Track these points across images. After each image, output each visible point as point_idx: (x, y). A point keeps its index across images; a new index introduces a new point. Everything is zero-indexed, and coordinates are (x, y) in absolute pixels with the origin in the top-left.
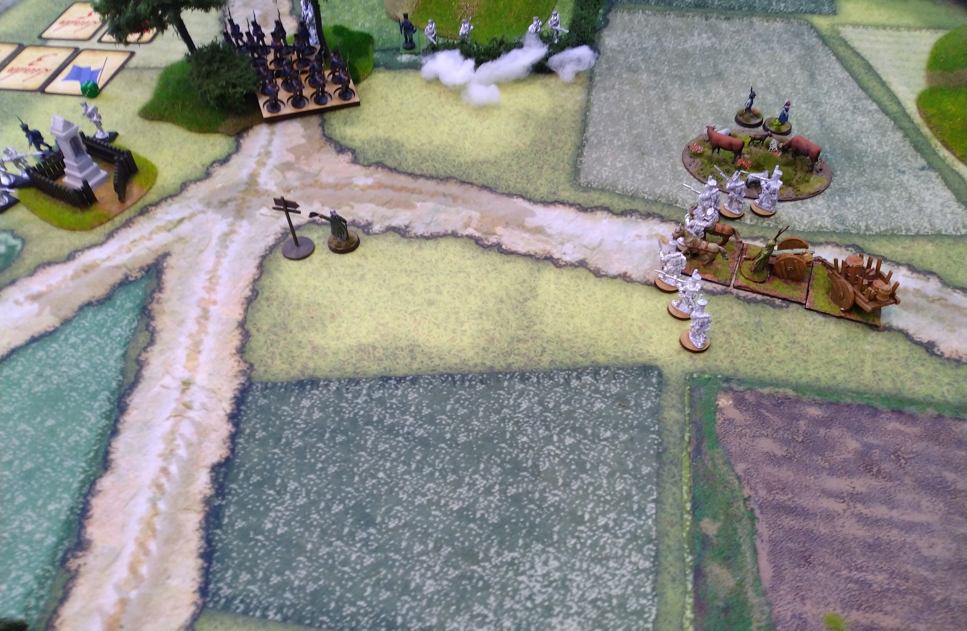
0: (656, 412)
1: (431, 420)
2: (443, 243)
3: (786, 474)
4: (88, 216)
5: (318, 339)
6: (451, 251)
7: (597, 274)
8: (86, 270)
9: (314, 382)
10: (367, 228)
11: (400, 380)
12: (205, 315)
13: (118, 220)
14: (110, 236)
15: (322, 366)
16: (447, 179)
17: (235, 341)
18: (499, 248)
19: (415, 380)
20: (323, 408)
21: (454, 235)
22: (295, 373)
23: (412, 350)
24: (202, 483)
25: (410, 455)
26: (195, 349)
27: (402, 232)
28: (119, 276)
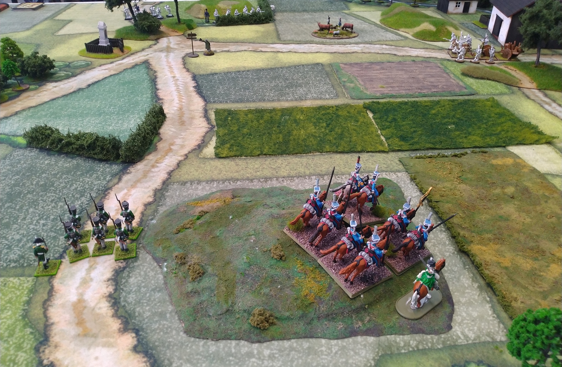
0: (323, 69)
1: (257, 75)
2: (243, 52)
3: (361, 72)
4: (112, 55)
5: (212, 68)
6: (246, 53)
7: (295, 52)
8: (120, 64)
9: (216, 74)
10: (215, 51)
11: (243, 71)
12: (170, 67)
13: (124, 56)
14: (123, 59)
15: (217, 71)
16: (237, 42)
17: (185, 70)
18: (262, 51)
19: (248, 71)
20: (222, 77)
21: (245, 50)
22: (209, 72)
23: (244, 67)
24: (192, 89)
25: (254, 81)
26: (172, 72)
27: (228, 51)
28: (134, 64)
